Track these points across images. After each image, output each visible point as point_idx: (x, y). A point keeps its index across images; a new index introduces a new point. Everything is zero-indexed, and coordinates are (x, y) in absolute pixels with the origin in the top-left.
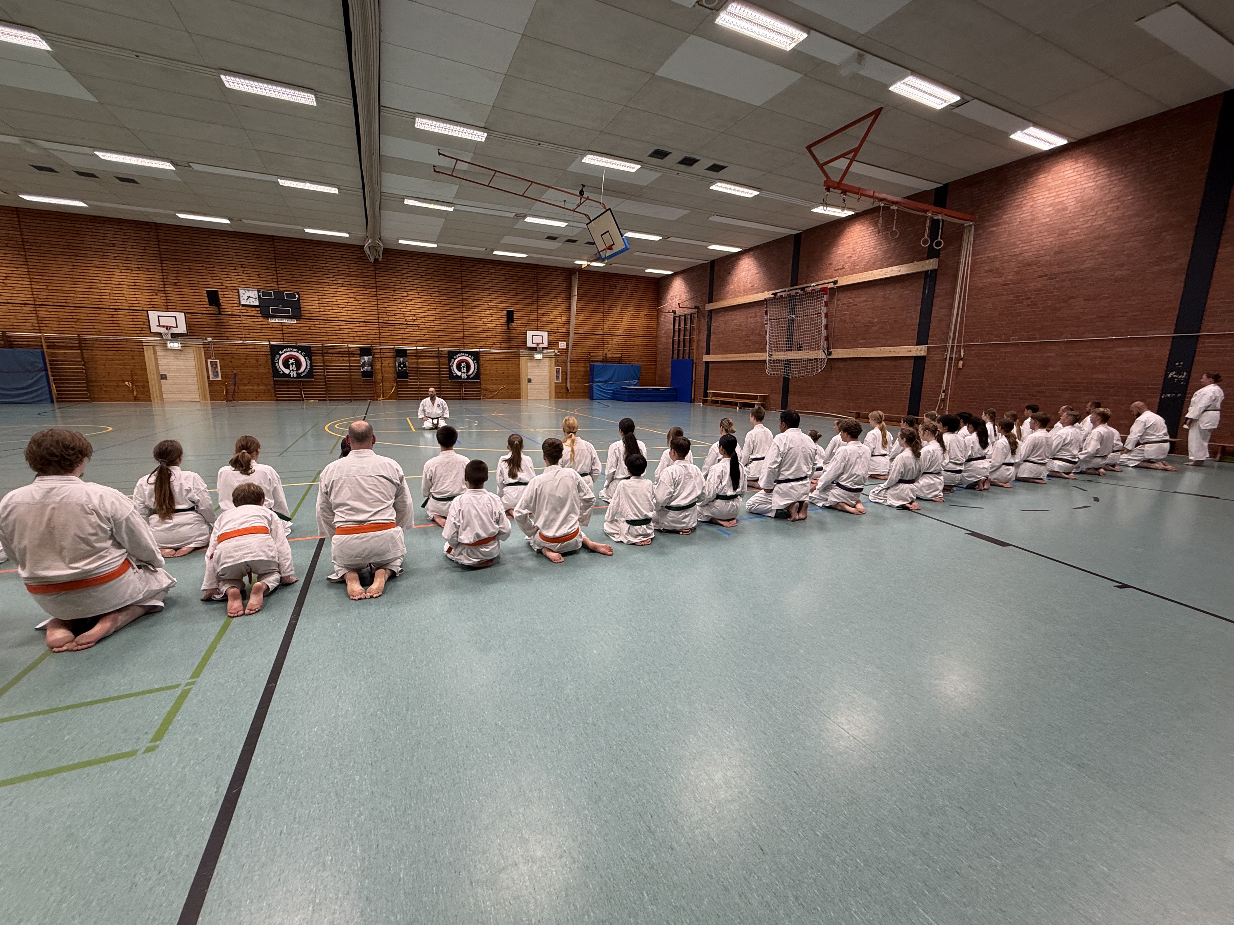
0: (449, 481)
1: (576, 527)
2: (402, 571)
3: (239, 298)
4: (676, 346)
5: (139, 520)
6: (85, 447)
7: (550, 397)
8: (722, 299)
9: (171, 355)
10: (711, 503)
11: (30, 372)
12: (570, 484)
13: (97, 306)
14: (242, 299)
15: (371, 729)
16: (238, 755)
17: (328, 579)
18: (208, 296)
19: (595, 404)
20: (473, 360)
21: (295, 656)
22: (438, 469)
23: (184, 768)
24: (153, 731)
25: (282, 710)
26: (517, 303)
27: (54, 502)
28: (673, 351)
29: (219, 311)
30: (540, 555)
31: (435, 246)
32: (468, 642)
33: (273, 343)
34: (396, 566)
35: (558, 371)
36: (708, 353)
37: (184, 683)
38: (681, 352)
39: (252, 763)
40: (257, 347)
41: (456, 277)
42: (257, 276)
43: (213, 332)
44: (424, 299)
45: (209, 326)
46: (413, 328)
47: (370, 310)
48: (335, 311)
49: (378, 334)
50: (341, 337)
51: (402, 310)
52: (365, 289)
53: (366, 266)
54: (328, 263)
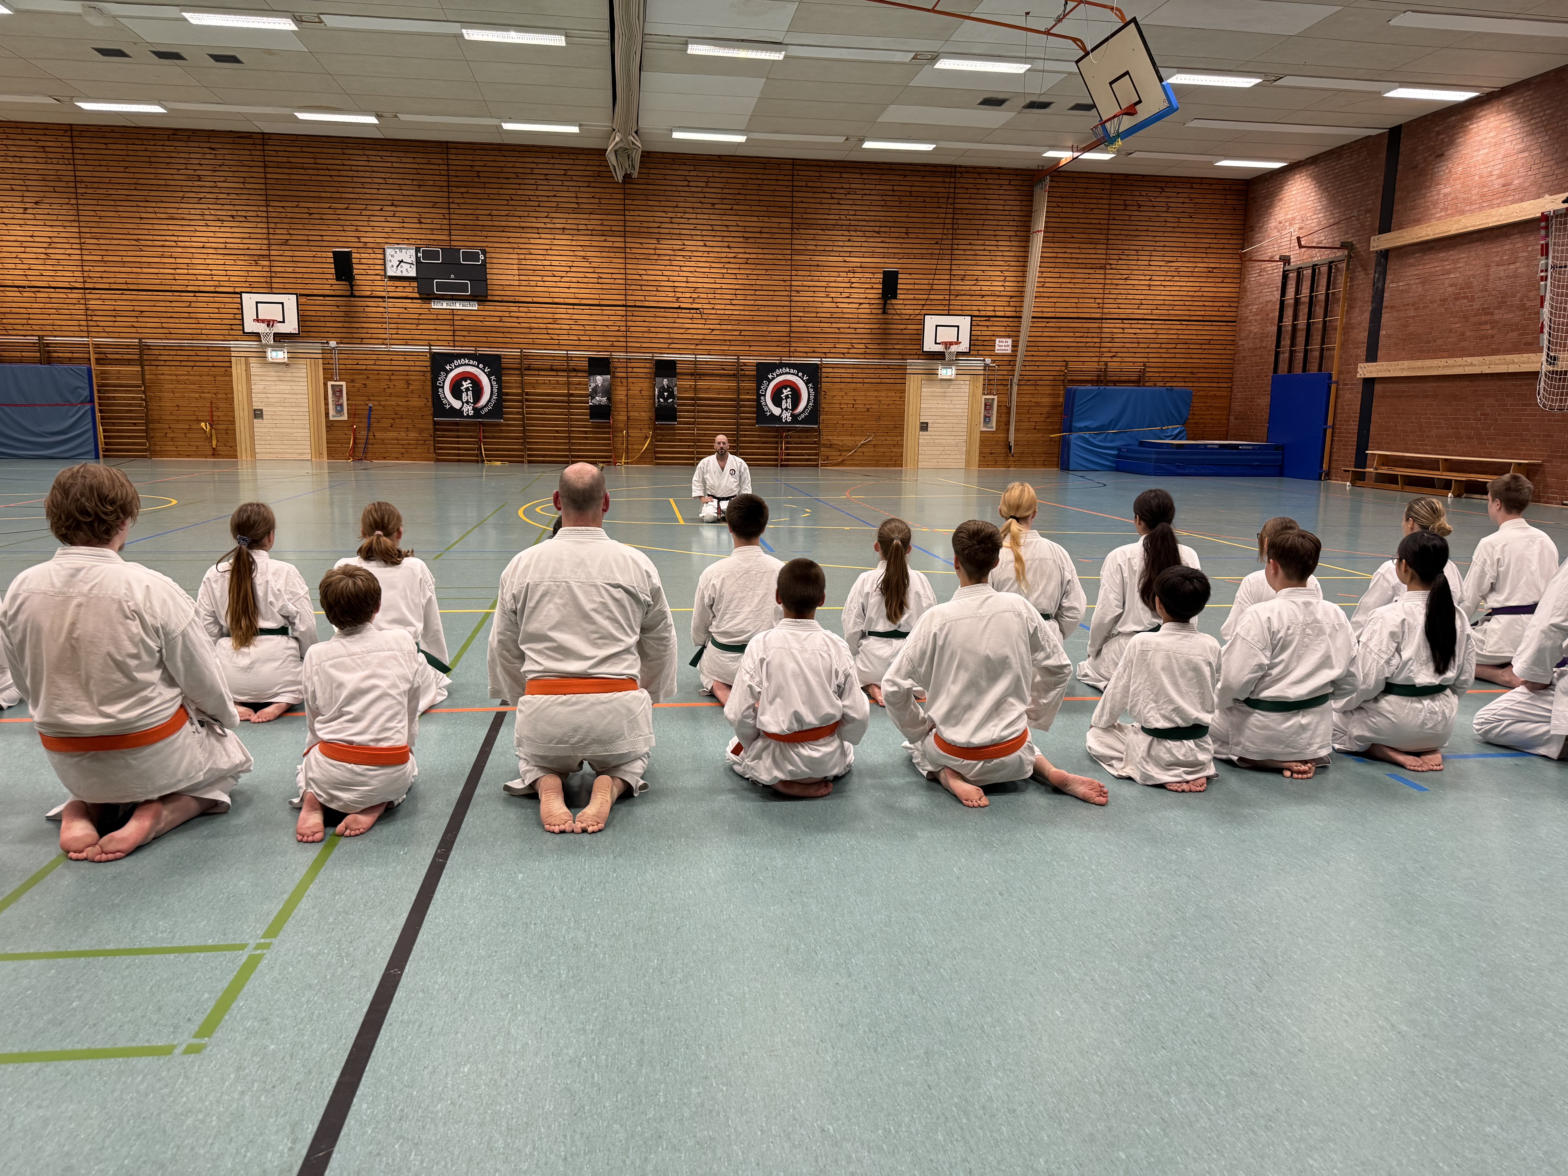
0: (747, 609)
1: (1023, 724)
2: (644, 787)
3: (384, 265)
4: (1286, 342)
5: (201, 637)
6: (129, 499)
7: (968, 463)
8: (1417, 222)
9: (272, 373)
10: (1372, 705)
11: (71, 404)
12: (1015, 627)
13: (168, 288)
14: (389, 265)
15: (569, 1090)
16: (331, 1088)
17: (507, 788)
18: (335, 263)
19: (1074, 480)
20: (807, 383)
21: (438, 925)
22: (728, 583)
23: (243, 1093)
24: (200, 1019)
25: (409, 1022)
26: (907, 255)
27: (81, 594)
28: (1277, 354)
29: (352, 290)
30: (935, 785)
31: (741, 139)
32: (772, 946)
33: (436, 349)
34: (634, 773)
35: (988, 406)
36: (1372, 356)
37: (252, 943)
38: (1300, 356)
39: (353, 1108)
40: (408, 358)
41: (781, 204)
42: (416, 220)
43: (339, 330)
44: (716, 255)
45: (333, 319)
46: (690, 316)
47: (612, 281)
48: (547, 284)
49: (623, 329)
50: (555, 337)
51: (671, 278)
52: (603, 238)
53: (607, 190)
54: (540, 187)
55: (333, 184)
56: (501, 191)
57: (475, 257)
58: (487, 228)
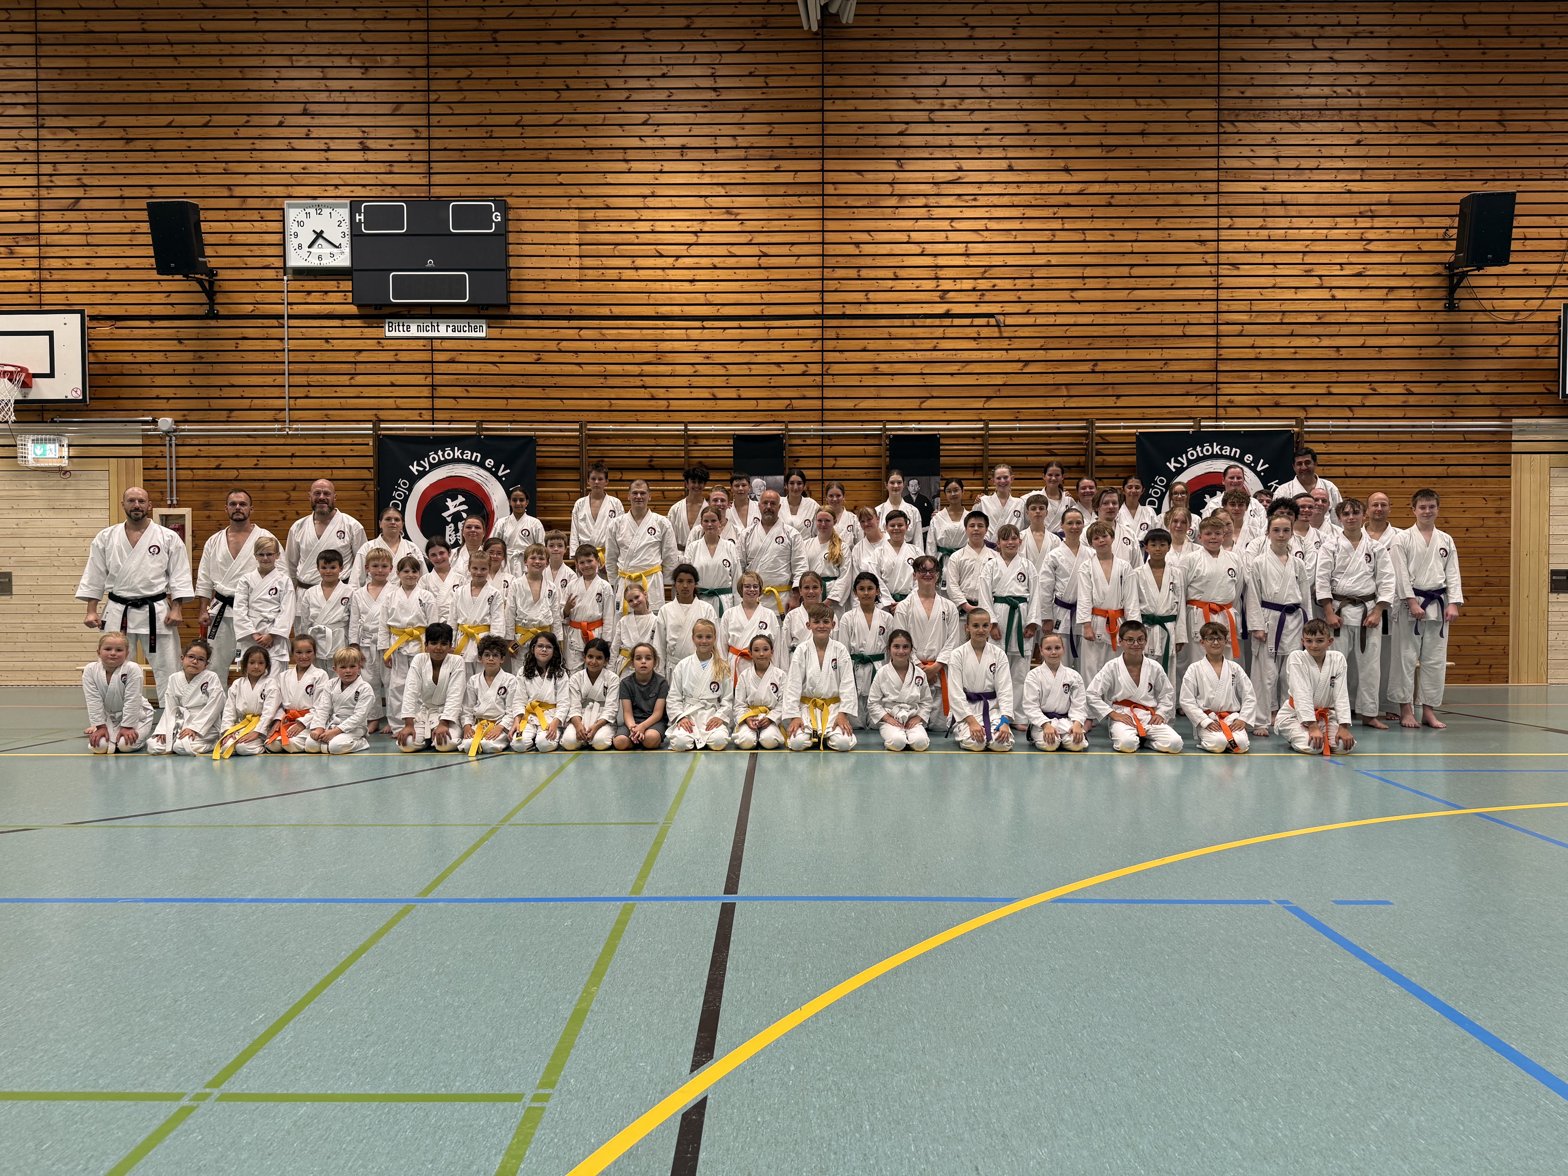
3: (283, 242)
9: (33, 489)
14: (292, 244)
29: (212, 302)
33: (390, 429)
40: (330, 450)
41: (1193, 68)
42: (355, 144)
43: (181, 393)
44: (1036, 189)
45: (168, 369)
46: (971, 331)
47: (791, 261)
48: (643, 274)
49: (815, 369)
50: (661, 393)
51: (930, 249)
52: (773, 165)
53: (783, 58)
54: (631, 59)
55: (180, 73)
56: (545, 72)
57: (482, 216)
58: (510, 155)
